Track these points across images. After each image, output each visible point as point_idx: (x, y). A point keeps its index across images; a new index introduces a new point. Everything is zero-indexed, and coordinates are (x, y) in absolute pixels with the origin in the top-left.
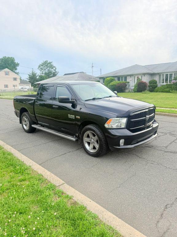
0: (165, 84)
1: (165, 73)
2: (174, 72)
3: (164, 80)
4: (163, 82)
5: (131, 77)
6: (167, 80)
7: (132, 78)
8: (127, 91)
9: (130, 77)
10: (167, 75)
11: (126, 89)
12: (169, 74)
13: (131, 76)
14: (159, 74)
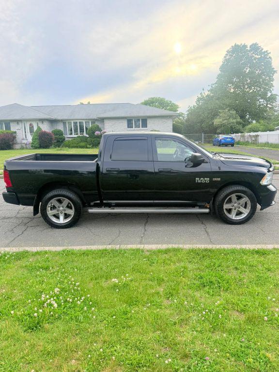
0: (73, 136)
1: (73, 120)
2: (86, 119)
3: (71, 130)
4: (71, 134)
5: (18, 123)
6: (76, 131)
7: (21, 126)
8: (17, 146)
9: (16, 123)
10: (75, 123)
11: (16, 144)
12: (78, 121)
13: (18, 121)
14: (63, 122)
